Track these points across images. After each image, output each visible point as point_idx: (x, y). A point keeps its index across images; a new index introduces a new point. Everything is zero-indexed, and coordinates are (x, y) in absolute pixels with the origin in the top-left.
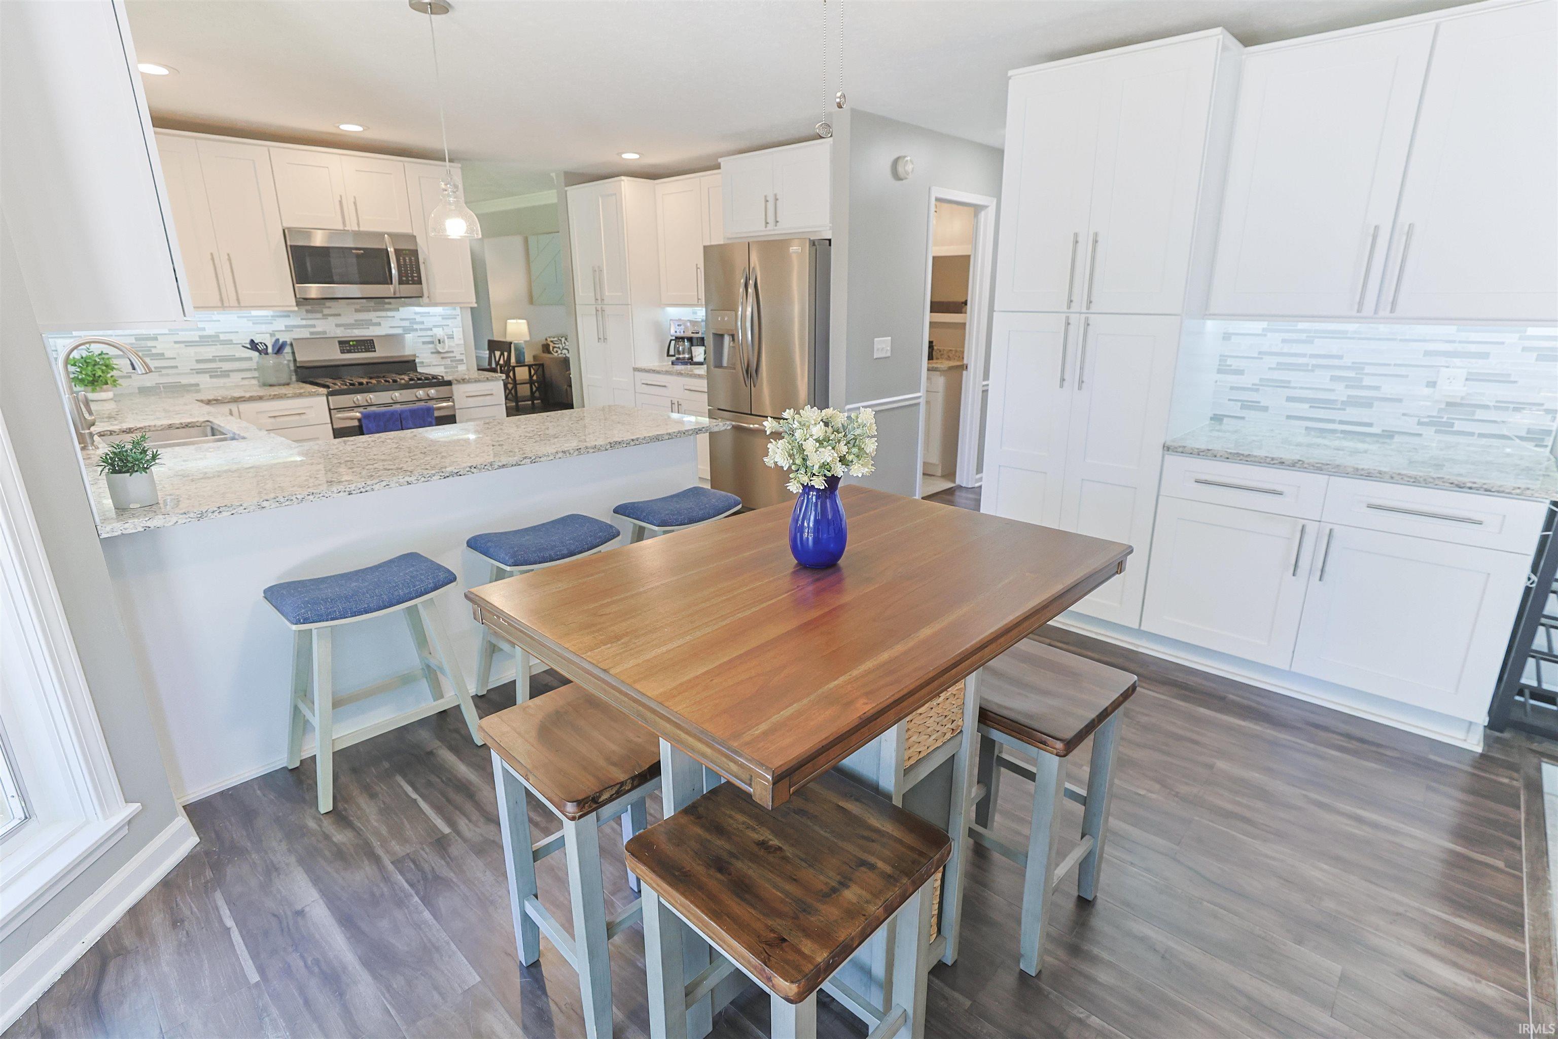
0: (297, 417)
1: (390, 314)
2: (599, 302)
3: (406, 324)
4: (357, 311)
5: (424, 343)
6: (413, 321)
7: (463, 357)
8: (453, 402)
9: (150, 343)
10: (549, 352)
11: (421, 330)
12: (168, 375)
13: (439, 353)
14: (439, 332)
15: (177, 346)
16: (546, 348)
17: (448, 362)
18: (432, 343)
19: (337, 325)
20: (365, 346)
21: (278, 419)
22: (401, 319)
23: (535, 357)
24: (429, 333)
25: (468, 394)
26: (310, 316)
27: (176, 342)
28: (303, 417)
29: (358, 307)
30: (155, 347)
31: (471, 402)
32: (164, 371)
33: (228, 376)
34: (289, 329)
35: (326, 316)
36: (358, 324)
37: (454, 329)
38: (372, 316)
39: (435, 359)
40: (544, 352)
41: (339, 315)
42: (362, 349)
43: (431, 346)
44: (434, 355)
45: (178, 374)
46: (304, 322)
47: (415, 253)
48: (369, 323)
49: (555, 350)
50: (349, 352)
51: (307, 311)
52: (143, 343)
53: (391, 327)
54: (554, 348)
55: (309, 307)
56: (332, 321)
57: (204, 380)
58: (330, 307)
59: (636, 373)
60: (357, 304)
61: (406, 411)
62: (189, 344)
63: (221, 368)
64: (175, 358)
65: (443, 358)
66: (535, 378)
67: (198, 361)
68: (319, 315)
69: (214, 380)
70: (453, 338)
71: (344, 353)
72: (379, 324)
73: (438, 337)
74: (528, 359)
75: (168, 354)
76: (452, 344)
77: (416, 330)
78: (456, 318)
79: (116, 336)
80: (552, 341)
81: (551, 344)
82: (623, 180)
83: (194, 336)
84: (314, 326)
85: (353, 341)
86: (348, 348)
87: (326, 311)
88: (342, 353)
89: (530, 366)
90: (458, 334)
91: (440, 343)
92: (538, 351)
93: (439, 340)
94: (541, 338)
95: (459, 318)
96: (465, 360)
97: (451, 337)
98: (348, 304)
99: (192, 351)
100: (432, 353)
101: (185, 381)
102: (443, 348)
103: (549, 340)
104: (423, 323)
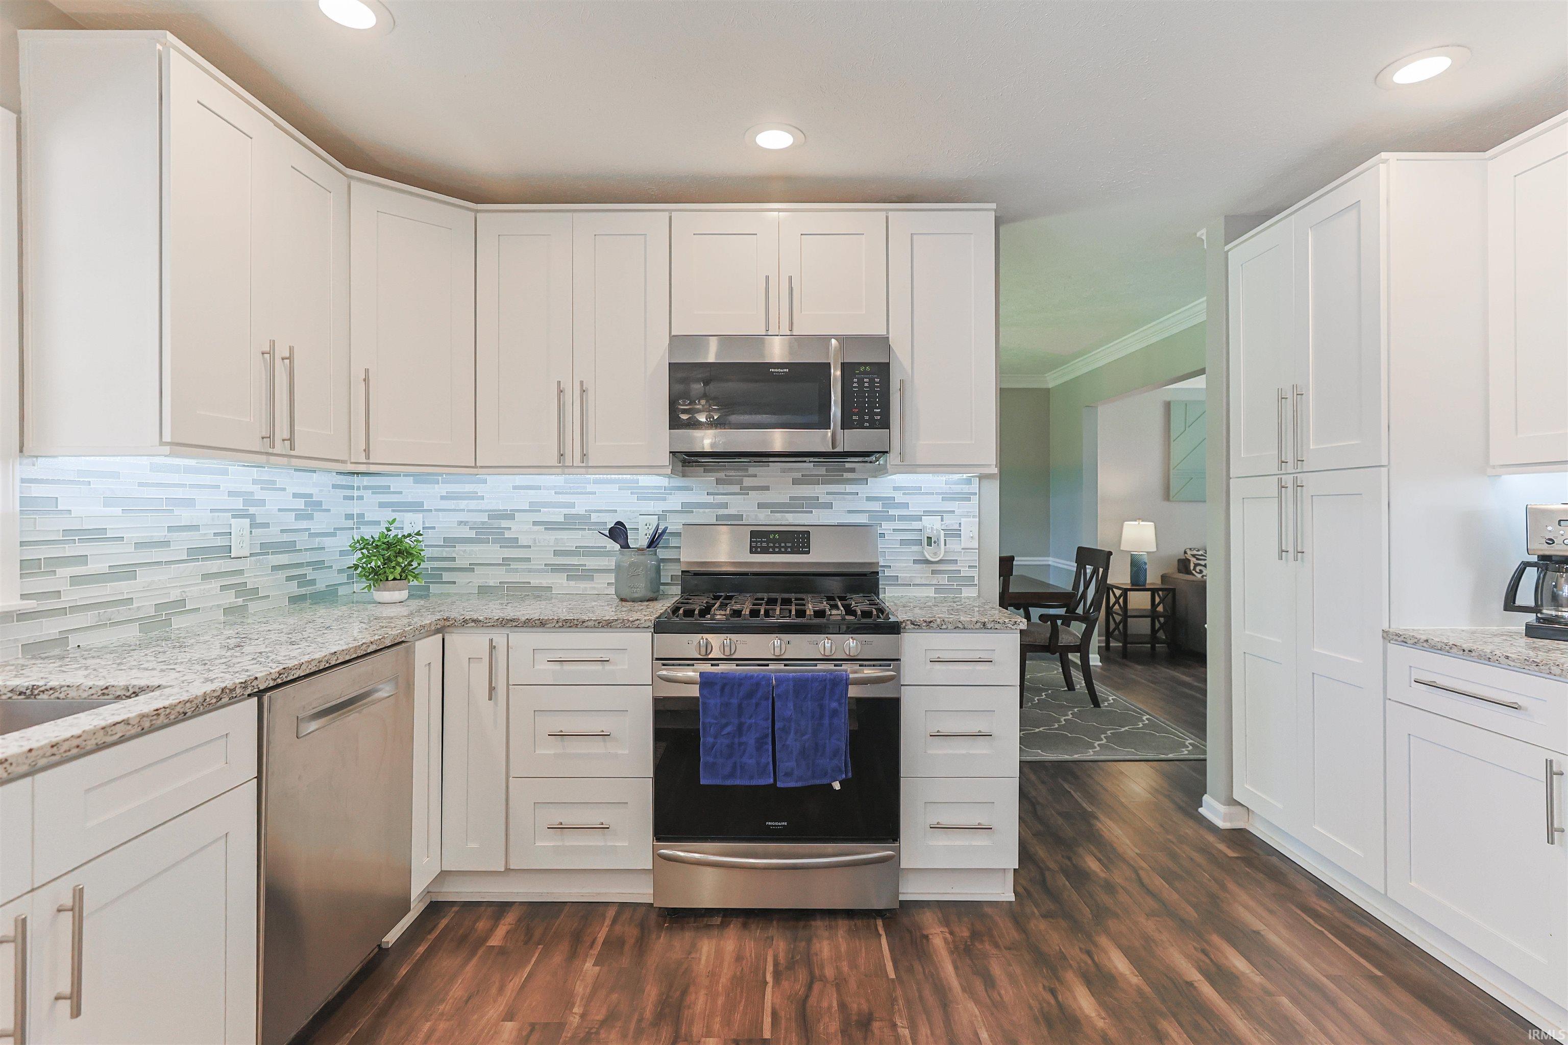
0: (597, 667)
1: (849, 488)
2: (1290, 468)
3: (877, 506)
4: (795, 482)
5: (903, 542)
6: (888, 502)
7: (975, 573)
8: (898, 670)
9: (504, 524)
10: (1189, 572)
11: (902, 518)
12: (516, 570)
13: (927, 562)
14: (932, 525)
15: (536, 528)
16: (1184, 565)
17: (943, 579)
18: (919, 542)
19: (761, 506)
20: (793, 543)
21: (567, 667)
22: (869, 499)
23: (1164, 578)
24: (916, 525)
25: (934, 656)
26: (722, 488)
27: (535, 523)
28: (608, 667)
29: (798, 475)
30: (510, 528)
31: (940, 673)
32: (514, 566)
33: (591, 578)
34: (687, 508)
35: (745, 491)
36: (796, 505)
37: (963, 520)
38: (820, 491)
39: (920, 574)
40: (1180, 571)
41: (767, 488)
42: (786, 547)
43: (915, 548)
44: (918, 566)
45: (530, 571)
46: (710, 499)
47: (883, 370)
48: (813, 503)
49: (1198, 568)
50: (765, 551)
51: (719, 482)
52: (496, 523)
53: (849, 512)
54: (1196, 565)
55: (721, 475)
56: (756, 497)
57: (559, 582)
58: (755, 476)
59: (1393, 648)
60: (798, 470)
61: (788, 679)
62: (550, 526)
63: (585, 565)
64: (530, 547)
65: (934, 572)
66: (1160, 608)
67: (556, 553)
68: (736, 488)
69: (572, 583)
70: (960, 536)
71: (756, 552)
72: (829, 506)
73: (928, 533)
74: (1153, 578)
75: (523, 541)
76: (958, 548)
77: (892, 518)
78: (969, 499)
79: (469, 511)
80: (1194, 556)
81: (1193, 560)
82: (1385, 161)
83: (557, 516)
84: (725, 506)
85: (775, 532)
86: (764, 545)
87: (748, 482)
88: (751, 552)
89: (1154, 591)
90: (969, 528)
91: (929, 544)
92: (1172, 570)
93: (929, 538)
94: (1176, 550)
95: (975, 500)
96: (976, 578)
97: (955, 534)
98: (784, 471)
99: (552, 536)
100: (915, 562)
101: (535, 581)
102: (935, 554)
103: (1189, 552)
104: (906, 505)
